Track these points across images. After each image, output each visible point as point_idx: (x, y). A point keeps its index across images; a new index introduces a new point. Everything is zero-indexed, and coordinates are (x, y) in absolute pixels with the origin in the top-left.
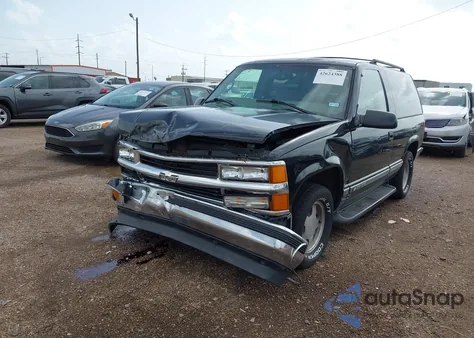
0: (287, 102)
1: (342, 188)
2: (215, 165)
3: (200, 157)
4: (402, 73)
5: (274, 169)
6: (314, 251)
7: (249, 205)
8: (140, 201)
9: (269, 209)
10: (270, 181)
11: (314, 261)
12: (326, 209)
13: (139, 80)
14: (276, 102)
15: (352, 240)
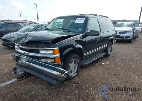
0: (66, 29)
1: (83, 54)
2: (38, 49)
3: (34, 47)
4: (107, 18)
5: (55, 50)
6: (74, 74)
7: (49, 62)
8: (21, 61)
9: (54, 63)
10: (54, 54)
11: (74, 77)
12: (78, 61)
13: (38, 23)
14: (64, 29)
15: (89, 70)
